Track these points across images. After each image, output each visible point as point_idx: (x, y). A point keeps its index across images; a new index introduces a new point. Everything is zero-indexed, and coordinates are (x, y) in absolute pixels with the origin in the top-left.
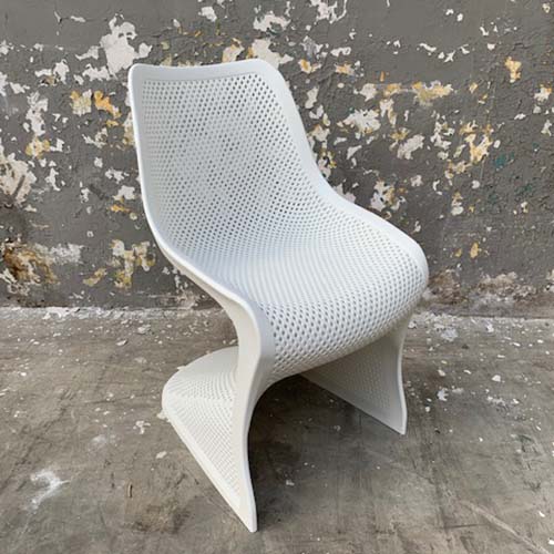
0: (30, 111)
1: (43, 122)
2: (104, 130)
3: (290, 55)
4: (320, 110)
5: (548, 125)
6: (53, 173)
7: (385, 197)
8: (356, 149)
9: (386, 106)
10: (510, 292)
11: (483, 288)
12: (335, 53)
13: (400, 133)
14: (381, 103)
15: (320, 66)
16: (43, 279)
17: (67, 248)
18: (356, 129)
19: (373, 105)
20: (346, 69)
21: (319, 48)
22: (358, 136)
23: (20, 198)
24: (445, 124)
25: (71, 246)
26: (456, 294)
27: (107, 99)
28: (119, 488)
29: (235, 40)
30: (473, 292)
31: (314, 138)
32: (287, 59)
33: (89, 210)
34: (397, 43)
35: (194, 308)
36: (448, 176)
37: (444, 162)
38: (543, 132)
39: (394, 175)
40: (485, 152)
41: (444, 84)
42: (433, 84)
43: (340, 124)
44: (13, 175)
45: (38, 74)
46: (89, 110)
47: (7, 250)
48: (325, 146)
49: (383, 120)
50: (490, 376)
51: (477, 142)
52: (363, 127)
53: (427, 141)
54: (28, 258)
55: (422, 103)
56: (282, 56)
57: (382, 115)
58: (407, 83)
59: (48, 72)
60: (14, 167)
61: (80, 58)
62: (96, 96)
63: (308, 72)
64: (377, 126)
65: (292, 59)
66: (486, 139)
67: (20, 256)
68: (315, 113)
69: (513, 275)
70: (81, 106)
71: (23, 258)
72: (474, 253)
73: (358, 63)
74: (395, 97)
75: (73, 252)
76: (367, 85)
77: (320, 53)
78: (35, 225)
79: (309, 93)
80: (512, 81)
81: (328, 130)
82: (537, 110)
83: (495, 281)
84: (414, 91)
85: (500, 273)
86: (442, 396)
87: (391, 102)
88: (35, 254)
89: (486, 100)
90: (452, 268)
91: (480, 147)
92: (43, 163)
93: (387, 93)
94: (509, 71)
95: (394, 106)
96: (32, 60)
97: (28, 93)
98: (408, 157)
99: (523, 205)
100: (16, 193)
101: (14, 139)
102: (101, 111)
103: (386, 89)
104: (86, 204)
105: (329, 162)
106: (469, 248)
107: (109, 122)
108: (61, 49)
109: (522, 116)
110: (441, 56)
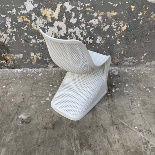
0: (7, 22)
1: (10, 24)
2: (27, 26)
3: (75, 6)
4: (83, 19)
5: (141, 21)
6: (14, 37)
7: (100, 40)
8: (92, 29)
9: (100, 18)
10: (132, 61)
11: (125, 61)
12: (86, 5)
13: (104, 24)
14: (99, 17)
15: (83, 8)
16: (14, 62)
17: (19, 55)
18: (92, 24)
19: (97, 18)
20: (89, 9)
21: (82, 4)
22: (93, 26)
23: (6, 43)
24: (115, 22)
25: (20, 54)
26: (118, 62)
27: (27, 18)
28: (39, 119)
29: (60, 2)
30: (122, 62)
31: (82, 26)
32: (74, 7)
33: (24, 45)
34: (102, 2)
35: (52, 68)
36: (116, 34)
37: (115, 31)
38: (140, 23)
39: (102, 35)
40: (125, 28)
41: (115, 12)
42: (112, 12)
43: (88, 23)
44: (4, 38)
45: (8, 12)
46: (22, 21)
47: (4, 56)
48: (84, 28)
49: (99, 21)
50: (125, 85)
51: (123, 26)
52: (94, 23)
53: (110, 26)
54: (9, 57)
55: (109, 17)
56: (72, 6)
57: (99, 20)
58: (105, 12)
59: (11, 12)
60: (4, 36)
61: (19, 8)
62: (24, 17)
63: (79, 10)
64: (97, 23)
65: (75, 7)
66: (126, 25)
67: (7, 57)
68: (82, 20)
69: (132, 57)
70: (20, 20)
71: (8, 58)
72: (122, 53)
73: (93, 7)
74: (102, 16)
75: (21, 56)
76: (95, 13)
77: (82, 5)
78: (10, 50)
79: (80, 15)
80: (132, 11)
81: (85, 24)
82: (139, 18)
83: (128, 59)
84: (107, 14)
85: (129, 57)
86: (113, 91)
87: (101, 17)
88: (11, 57)
89: (126, 16)
90: (117, 56)
91: (124, 27)
92: (11, 34)
93: (100, 15)
94: (132, 8)
95: (102, 18)
96: (6, 9)
97: (6, 17)
98: (106, 30)
99: (135, 41)
100: (5, 42)
101: (3, 29)
102: (25, 21)
103: (100, 14)
104: (23, 44)
105: (85, 32)
106: (121, 51)
107: (28, 24)
108: (14, 6)
109: (135, 19)
110: (114, 5)
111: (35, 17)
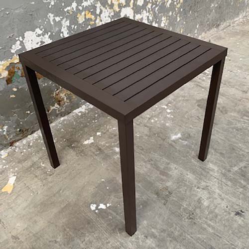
111: (100, 9)
